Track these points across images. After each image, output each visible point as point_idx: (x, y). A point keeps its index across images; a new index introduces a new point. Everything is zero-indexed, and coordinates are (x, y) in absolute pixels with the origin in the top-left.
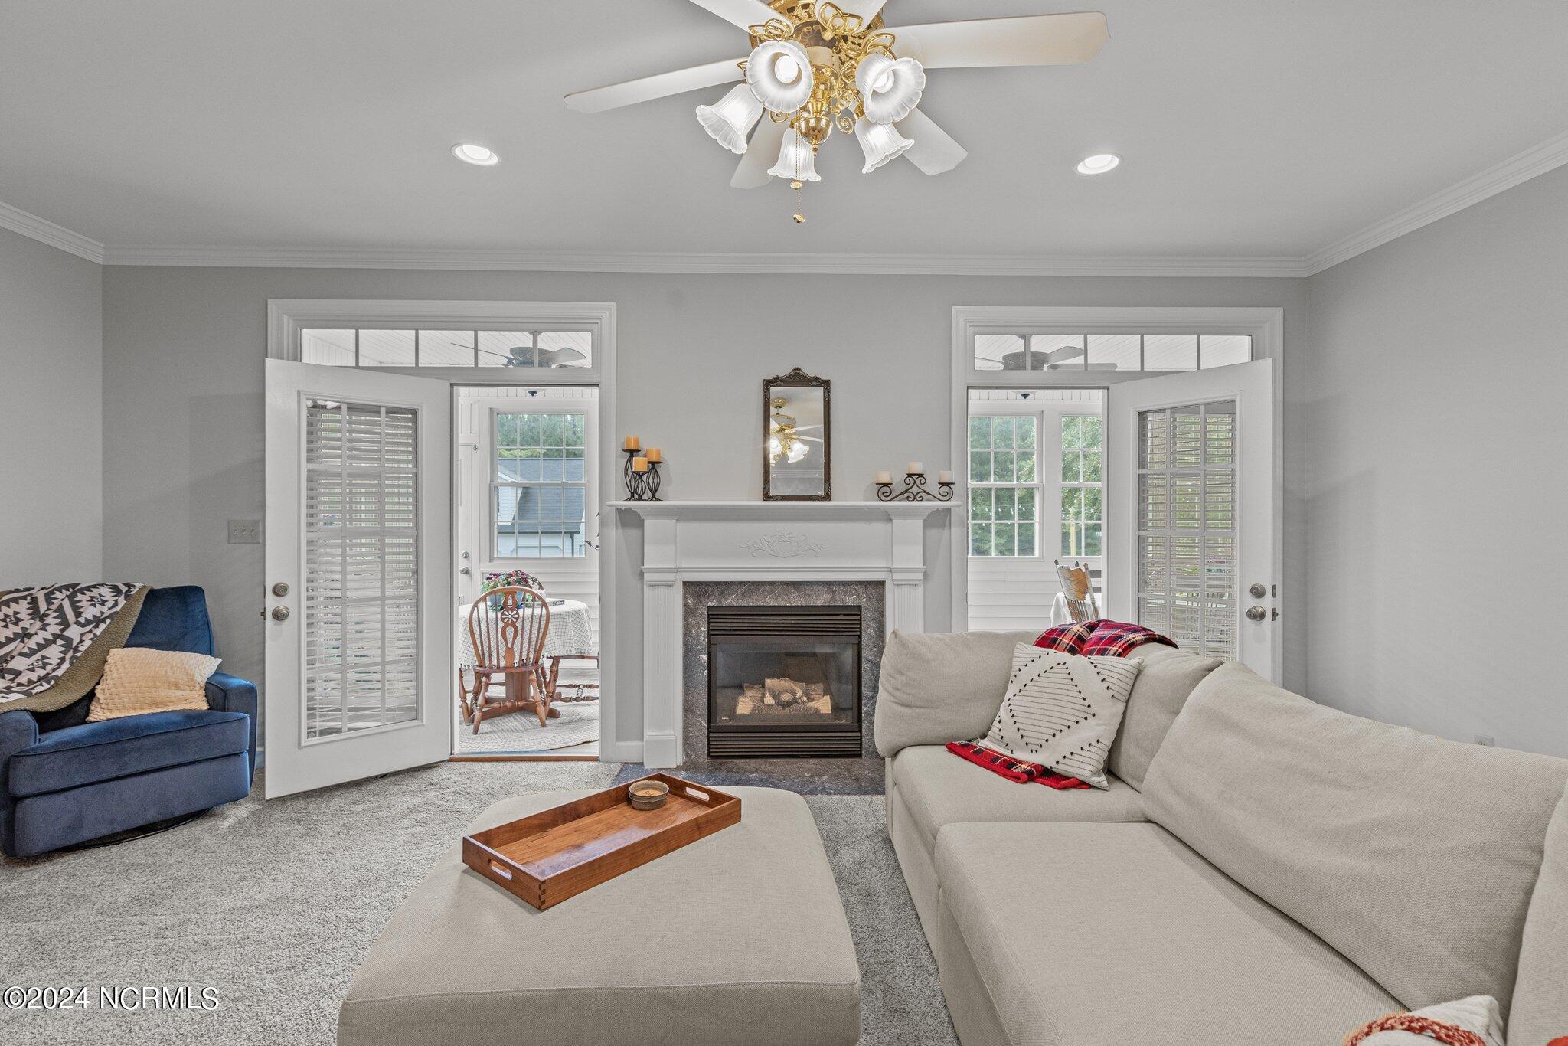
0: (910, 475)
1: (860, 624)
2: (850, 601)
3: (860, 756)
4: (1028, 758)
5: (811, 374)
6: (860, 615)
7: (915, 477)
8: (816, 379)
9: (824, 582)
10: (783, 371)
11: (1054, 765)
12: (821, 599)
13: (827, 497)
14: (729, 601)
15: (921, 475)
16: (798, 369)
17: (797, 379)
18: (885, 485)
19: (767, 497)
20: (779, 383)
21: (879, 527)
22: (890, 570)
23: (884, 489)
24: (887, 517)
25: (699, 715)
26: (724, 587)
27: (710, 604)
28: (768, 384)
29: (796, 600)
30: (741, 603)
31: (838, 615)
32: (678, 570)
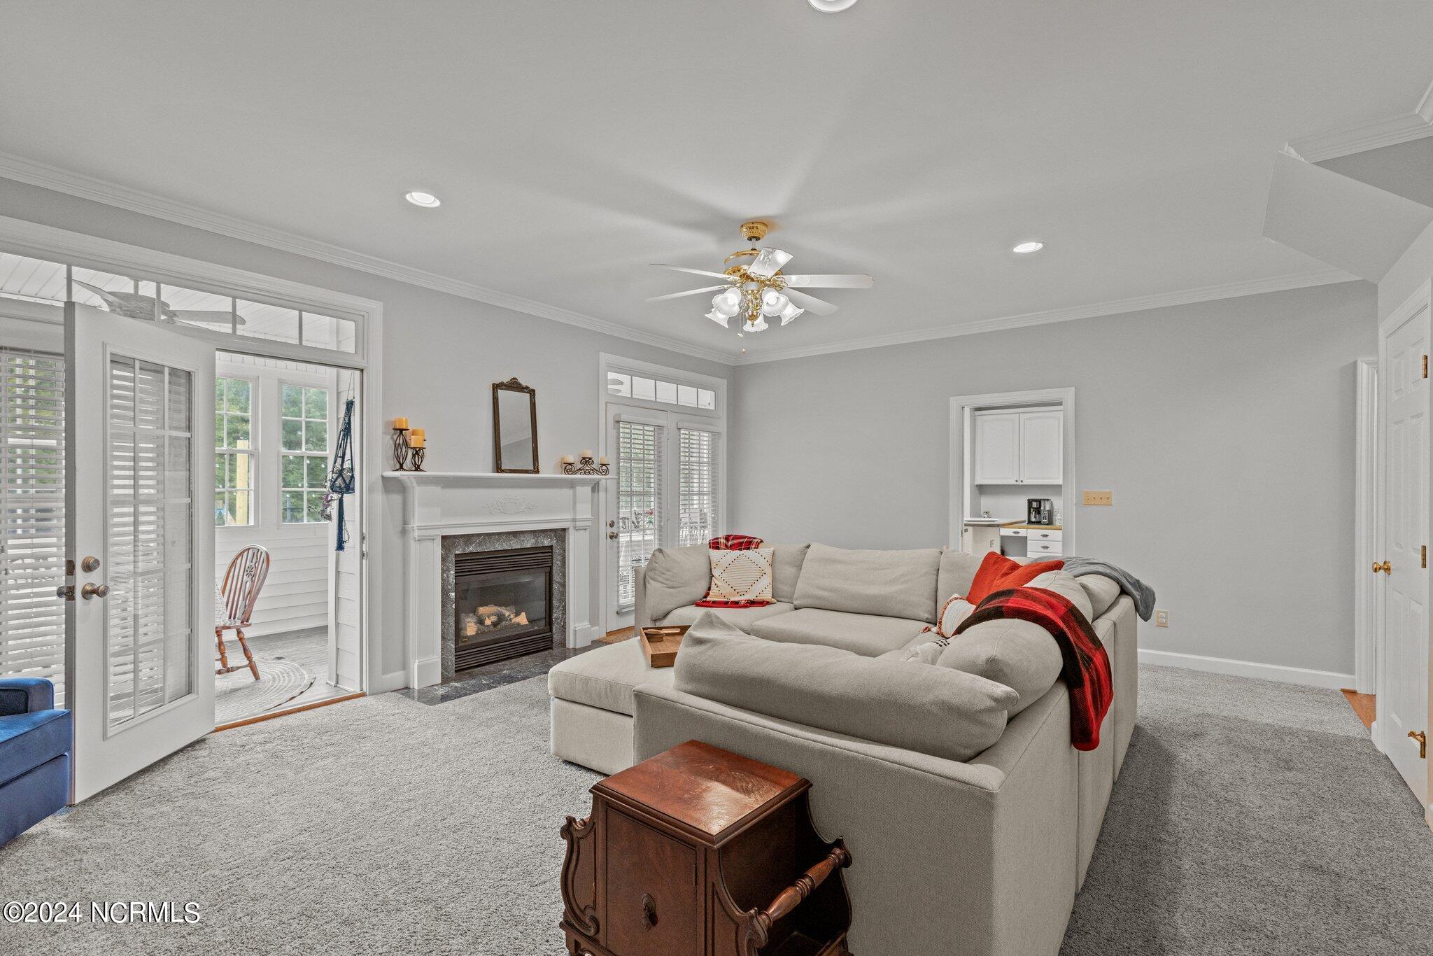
0: (584, 458)
1: (552, 558)
2: (547, 543)
3: (551, 648)
4: (742, 598)
5: (524, 384)
6: (552, 552)
7: (586, 460)
8: (527, 388)
9: (531, 531)
10: (506, 380)
11: (755, 598)
12: (529, 543)
13: (538, 472)
14: (471, 549)
15: (590, 459)
16: (516, 379)
17: (514, 385)
18: (570, 464)
19: (498, 469)
20: (504, 387)
21: (566, 493)
22: (574, 520)
23: (568, 467)
24: (572, 485)
25: (449, 640)
26: (468, 538)
27: (457, 552)
28: (496, 387)
29: (515, 544)
30: (479, 550)
31: (538, 553)
32: (438, 527)
